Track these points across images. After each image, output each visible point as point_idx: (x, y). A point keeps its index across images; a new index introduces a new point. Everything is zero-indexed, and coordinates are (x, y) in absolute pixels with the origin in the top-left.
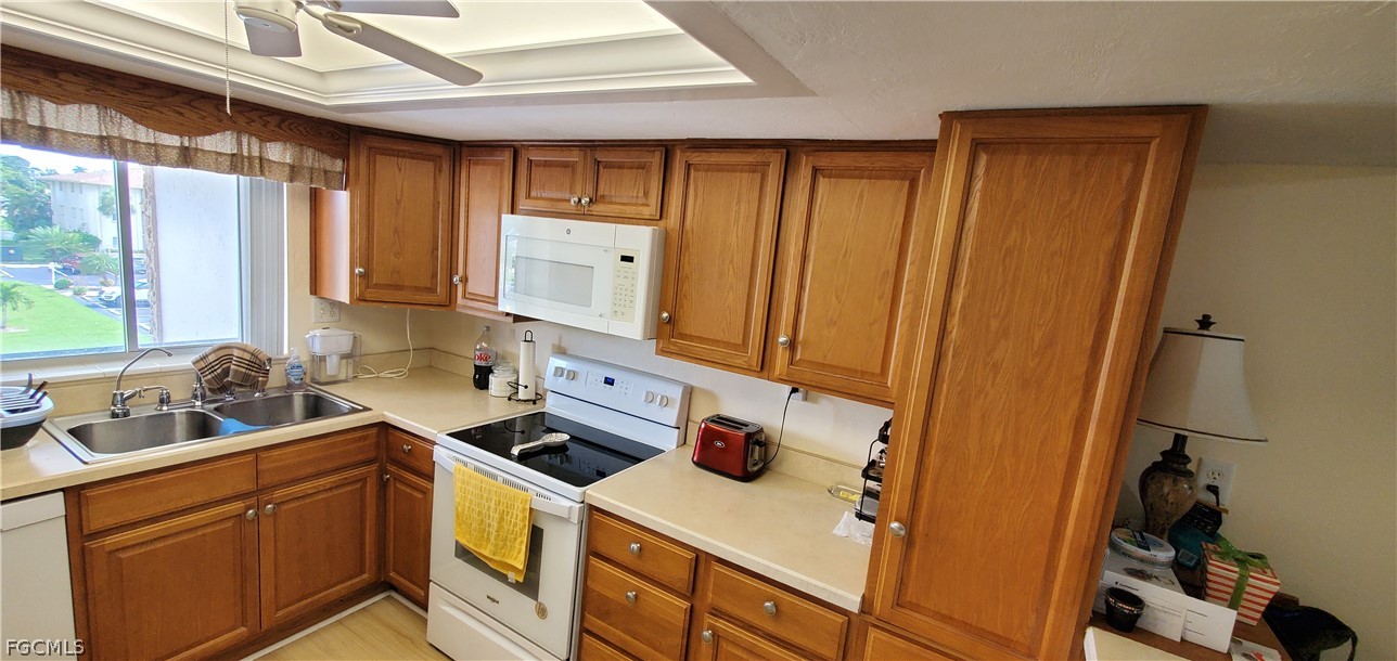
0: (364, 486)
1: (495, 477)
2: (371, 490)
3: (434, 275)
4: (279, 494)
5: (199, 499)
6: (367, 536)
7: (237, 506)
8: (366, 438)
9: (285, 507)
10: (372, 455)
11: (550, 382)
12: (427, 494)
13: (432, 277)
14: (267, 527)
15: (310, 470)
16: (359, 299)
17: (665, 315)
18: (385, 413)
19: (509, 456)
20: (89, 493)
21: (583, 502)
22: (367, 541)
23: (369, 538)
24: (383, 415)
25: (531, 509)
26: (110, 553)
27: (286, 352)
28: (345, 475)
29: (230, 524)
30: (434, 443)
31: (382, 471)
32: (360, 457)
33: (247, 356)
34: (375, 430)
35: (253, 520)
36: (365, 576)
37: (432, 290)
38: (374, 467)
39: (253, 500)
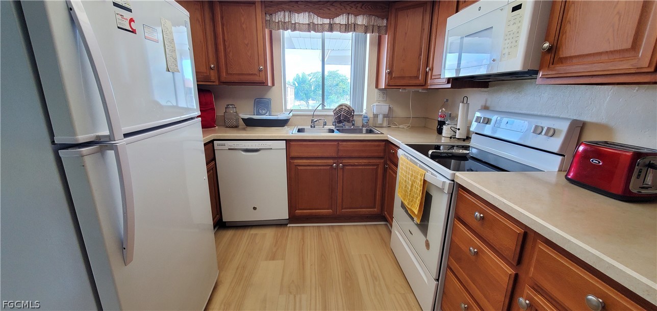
0: (377, 168)
1: (416, 164)
2: (380, 171)
3: (419, 70)
4: (345, 161)
5: (320, 155)
6: (378, 192)
7: (330, 161)
8: (379, 146)
9: (347, 167)
10: (382, 154)
11: (474, 127)
12: (396, 173)
13: (418, 71)
14: (340, 173)
15: (356, 154)
16: (389, 85)
17: (546, 45)
18: (388, 136)
19: (426, 155)
20: (292, 143)
21: (453, 181)
22: (377, 194)
23: (378, 193)
24: (387, 137)
25: (424, 180)
26: (296, 165)
27: (364, 111)
28: (371, 161)
29: (328, 168)
30: (399, 148)
31: (385, 163)
32: (376, 154)
33: (347, 109)
34: (384, 143)
35: (335, 169)
36: (375, 210)
37: (417, 77)
38: (382, 161)
39: (336, 161)
